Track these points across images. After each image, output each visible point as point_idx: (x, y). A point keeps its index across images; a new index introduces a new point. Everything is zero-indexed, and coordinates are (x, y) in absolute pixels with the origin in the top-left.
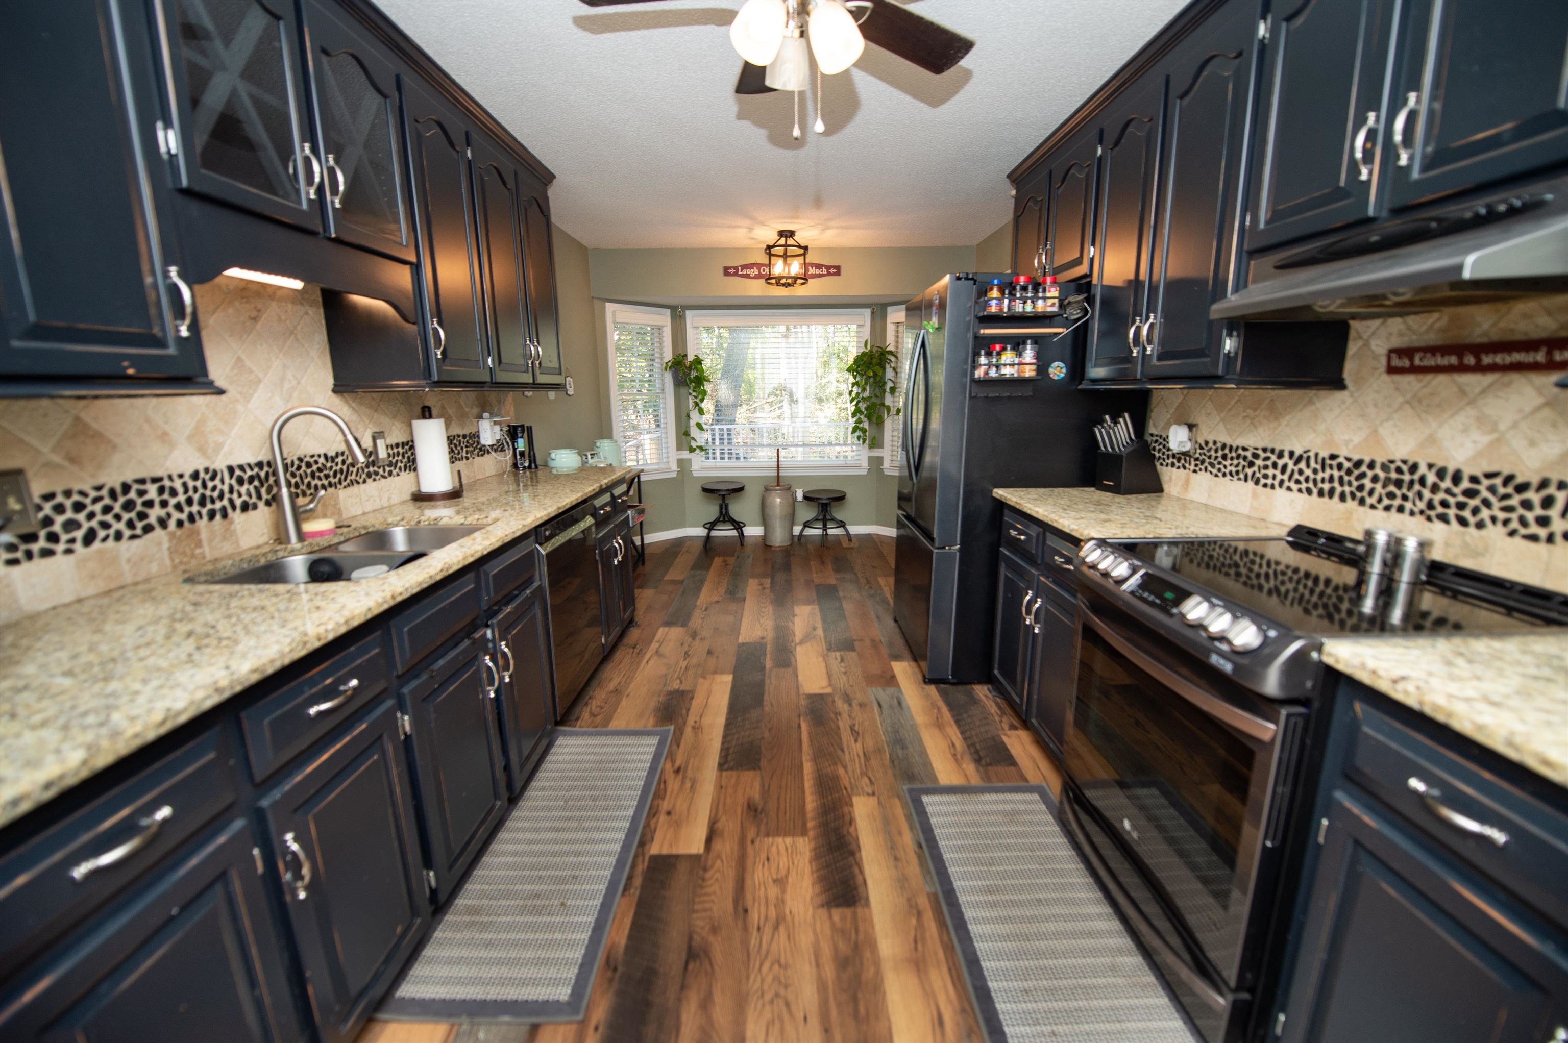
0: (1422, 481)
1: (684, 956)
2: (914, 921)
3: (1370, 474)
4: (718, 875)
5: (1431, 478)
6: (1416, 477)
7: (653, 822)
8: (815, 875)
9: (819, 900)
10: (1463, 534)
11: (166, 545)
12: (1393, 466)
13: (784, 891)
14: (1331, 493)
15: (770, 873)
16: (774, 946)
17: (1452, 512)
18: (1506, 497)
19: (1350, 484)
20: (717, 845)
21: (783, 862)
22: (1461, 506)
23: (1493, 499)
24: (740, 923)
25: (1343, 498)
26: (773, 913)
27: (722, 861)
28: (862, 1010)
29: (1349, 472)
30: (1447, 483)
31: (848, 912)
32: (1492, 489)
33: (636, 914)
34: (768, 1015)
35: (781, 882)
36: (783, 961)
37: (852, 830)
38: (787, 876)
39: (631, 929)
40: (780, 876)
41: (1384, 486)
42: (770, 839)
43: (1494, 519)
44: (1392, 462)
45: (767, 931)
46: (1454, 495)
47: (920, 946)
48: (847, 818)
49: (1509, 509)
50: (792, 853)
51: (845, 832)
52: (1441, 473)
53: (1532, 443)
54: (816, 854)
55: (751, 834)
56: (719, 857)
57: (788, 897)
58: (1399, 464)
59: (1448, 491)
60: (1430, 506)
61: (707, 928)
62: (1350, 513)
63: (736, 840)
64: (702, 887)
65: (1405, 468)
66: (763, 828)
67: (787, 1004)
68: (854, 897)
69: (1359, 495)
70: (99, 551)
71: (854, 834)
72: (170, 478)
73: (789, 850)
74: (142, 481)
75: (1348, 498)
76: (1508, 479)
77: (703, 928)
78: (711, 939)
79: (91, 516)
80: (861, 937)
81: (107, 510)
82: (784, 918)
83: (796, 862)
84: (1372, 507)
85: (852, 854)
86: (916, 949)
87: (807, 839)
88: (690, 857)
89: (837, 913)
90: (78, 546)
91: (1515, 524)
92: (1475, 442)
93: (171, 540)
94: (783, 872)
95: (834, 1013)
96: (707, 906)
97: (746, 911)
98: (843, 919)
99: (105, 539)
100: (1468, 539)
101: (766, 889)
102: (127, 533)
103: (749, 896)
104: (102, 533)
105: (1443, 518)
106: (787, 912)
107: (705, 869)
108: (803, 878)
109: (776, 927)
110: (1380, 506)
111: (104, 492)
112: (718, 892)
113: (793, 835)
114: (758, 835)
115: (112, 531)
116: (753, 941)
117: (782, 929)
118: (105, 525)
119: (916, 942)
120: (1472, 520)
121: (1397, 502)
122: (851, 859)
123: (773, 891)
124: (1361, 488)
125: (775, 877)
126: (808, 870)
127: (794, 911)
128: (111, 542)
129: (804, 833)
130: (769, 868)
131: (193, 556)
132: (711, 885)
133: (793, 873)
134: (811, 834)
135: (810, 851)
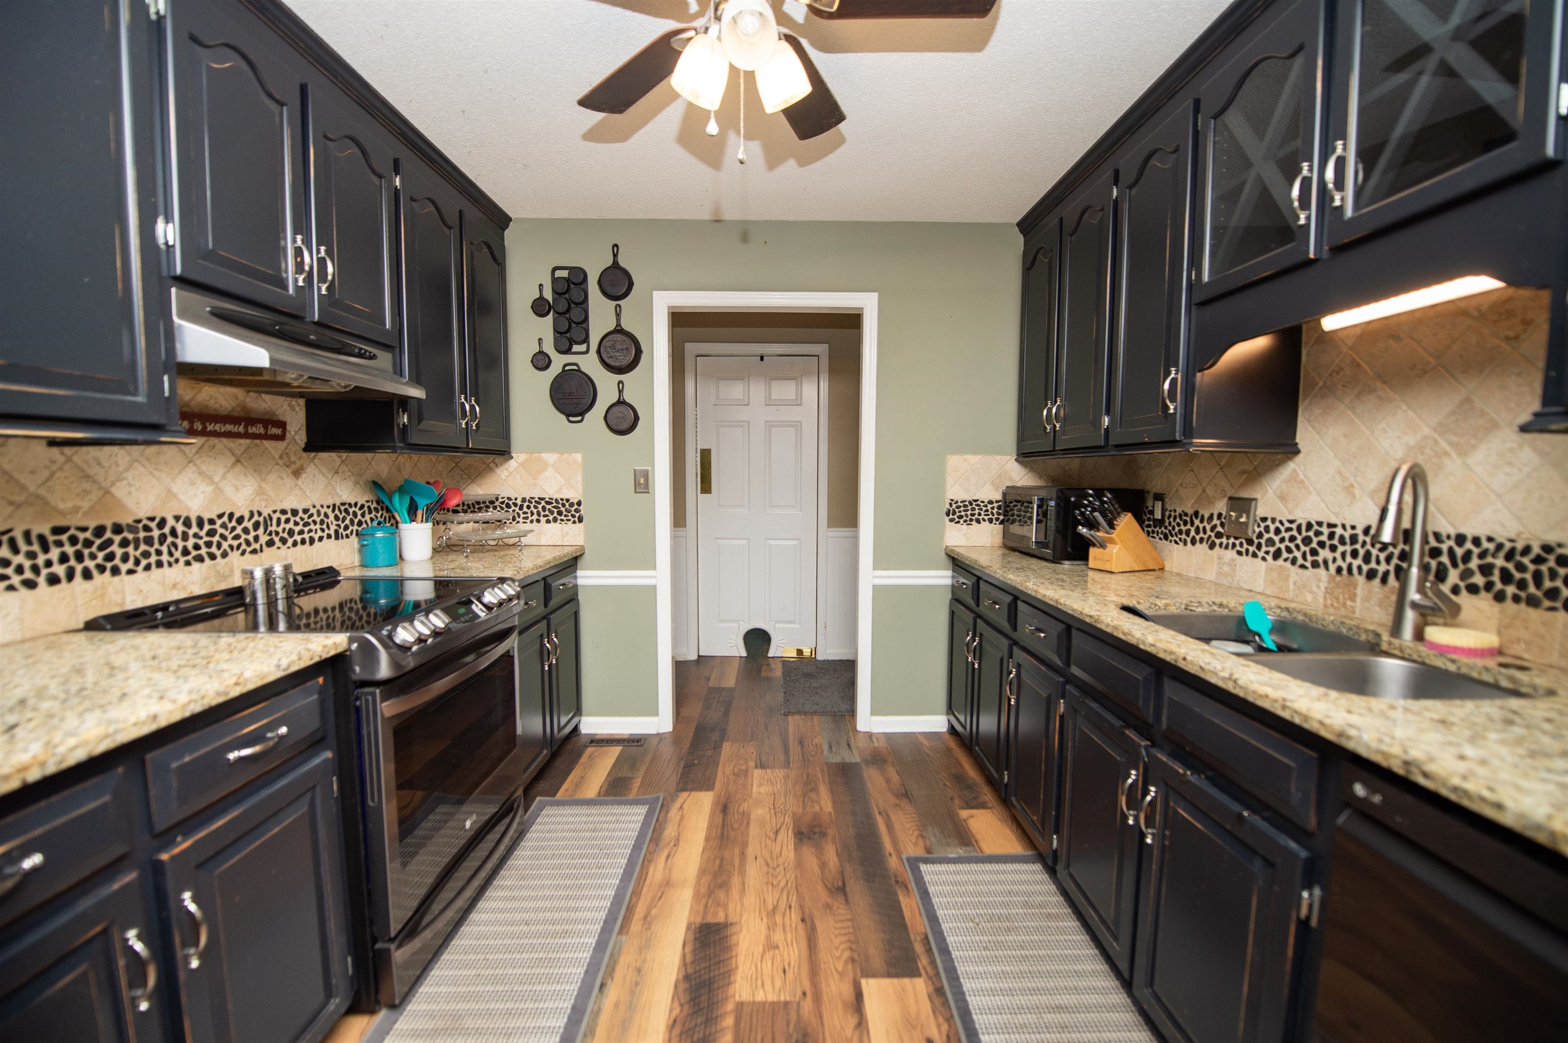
0: (173, 533)
1: (848, 890)
2: (654, 912)
3: (117, 539)
4: (838, 954)
5: (180, 528)
6: (167, 530)
7: (945, 1027)
8: (734, 953)
9: (734, 929)
10: (215, 566)
11: (1323, 585)
12: (140, 526)
13: (768, 937)
14: (70, 576)
15: (782, 956)
16: (777, 896)
17: (204, 551)
18: (234, 529)
19: (93, 557)
20: (847, 990)
21: (767, 968)
22: (209, 544)
23: (226, 533)
24: (807, 911)
25: (87, 575)
26: (779, 918)
27: (836, 969)
28: (718, 862)
29: (88, 543)
30: (194, 529)
31: (710, 919)
32: (224, 526)
33: (903, 918)
34: (781, 861)
35: (771, 946)
36: (770, 887)
37: (677, 1011)
38: (764, 952)
39: (901, 907)
40: (772, 952)
41: (136, 548)
42: (782, 999)
43: (231, 547)
44: (139, 521)
45: (783, 905)
46: (201, 538)
47: (659, 894)
48: (677, 1030)
49: (237, 537)
50: (756, 979)
51: (686, 1007)
52: (187, 523)
53: (237, 489)
54: (729, 976)
55: (807, 1006)
56: (842, 974)
57: (764, 932)
58: (145, 522)
59: (196, 536)
60: (186, 552)
61: (835, 907)
62: (103, 587)
63: (825, 998)
64: (849, 941)
65: (153, 525)
66: (793, 1016)
67: (768, 864)
68: (700, 932)
69: (109, 565)
70: (1281, 567)
71: (677, 1004)
72: (1344, 527)
73: (759, 983)
74: (1320, 524)
75: (95, 572)
76: (231, 516)
77: (838, 908)
78: (829, 900)
79: (1282, 540)
80: (704, 901)
81: (1292, 539)
82: (768, 914)
83: (753, 968)
84: (130, 572)
85: (687, 977)
86: (663, 893)
87: (737, 999)
88: (874, 976)
89: (721, 918)
90: (1269, 558)
91: (244, 546)
92: (203, 492)
93: (1329, 582)
94: (768, 956)
95: (737, 861)
96: (839, 925)
97: (803, 920)
98: (716, 914)
99: (1286, 560)
100: (218, 568)
101: (786, 940)
102: (1300, 561)
103: (802, 933)
104: (1285, 555)
105: (200, 559)
106: (765, 919)
107: (852, 960)
108: (747, 949)
109: (775, 908)
110: (140, 568)
111: (1294, 526)
112: (833, 937)
113: (754, 1003)
114: (799, 1003)
115: (1291, 556)
116: (794, 899)
117: (770, 907)
118: (1289, 550)
119: (660, 897)
120: (218, 553)
121: (153, 559)
122: (690, 971)
123: (778, 937)
124: (110, 557)
125: (777, 951)
126: (741, 959)
127: (758, 921)
128: (1288, 564)
129: (740, 1006)
130: (783, 961)
131: (1344, 605)
132: (842, 943)
133: (757, 956)
134: (730, 1006)
135: (735, 982)
